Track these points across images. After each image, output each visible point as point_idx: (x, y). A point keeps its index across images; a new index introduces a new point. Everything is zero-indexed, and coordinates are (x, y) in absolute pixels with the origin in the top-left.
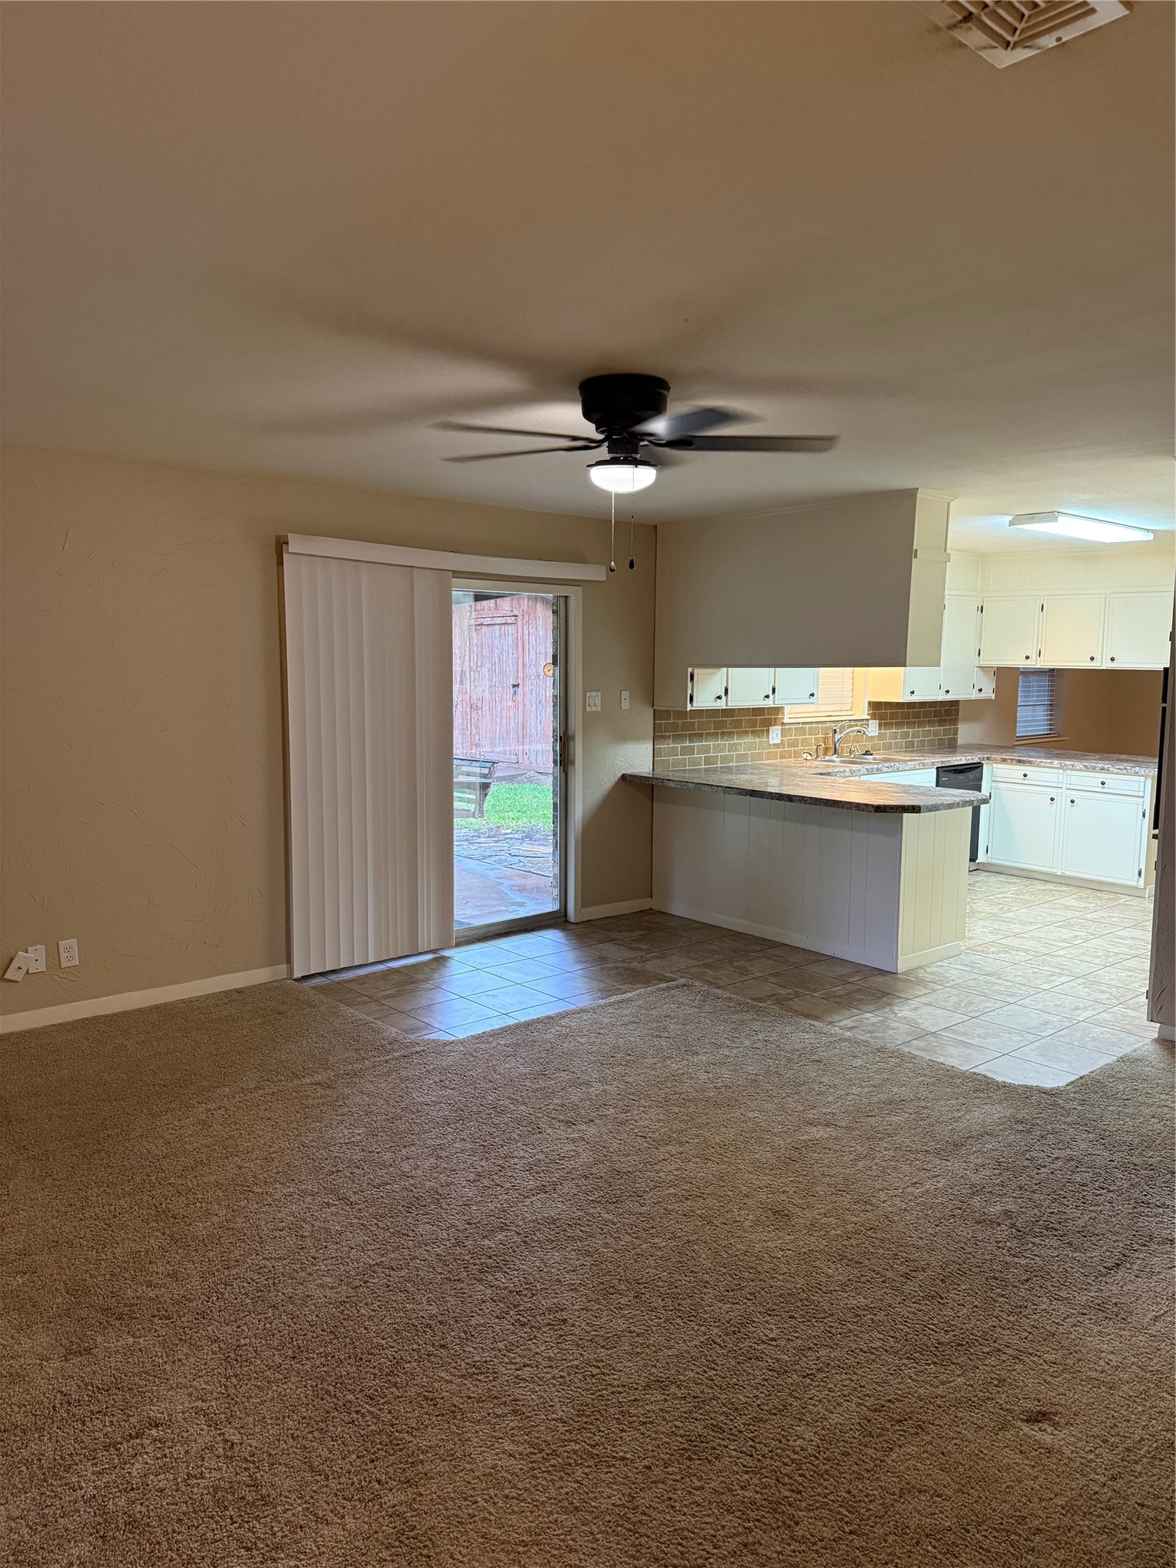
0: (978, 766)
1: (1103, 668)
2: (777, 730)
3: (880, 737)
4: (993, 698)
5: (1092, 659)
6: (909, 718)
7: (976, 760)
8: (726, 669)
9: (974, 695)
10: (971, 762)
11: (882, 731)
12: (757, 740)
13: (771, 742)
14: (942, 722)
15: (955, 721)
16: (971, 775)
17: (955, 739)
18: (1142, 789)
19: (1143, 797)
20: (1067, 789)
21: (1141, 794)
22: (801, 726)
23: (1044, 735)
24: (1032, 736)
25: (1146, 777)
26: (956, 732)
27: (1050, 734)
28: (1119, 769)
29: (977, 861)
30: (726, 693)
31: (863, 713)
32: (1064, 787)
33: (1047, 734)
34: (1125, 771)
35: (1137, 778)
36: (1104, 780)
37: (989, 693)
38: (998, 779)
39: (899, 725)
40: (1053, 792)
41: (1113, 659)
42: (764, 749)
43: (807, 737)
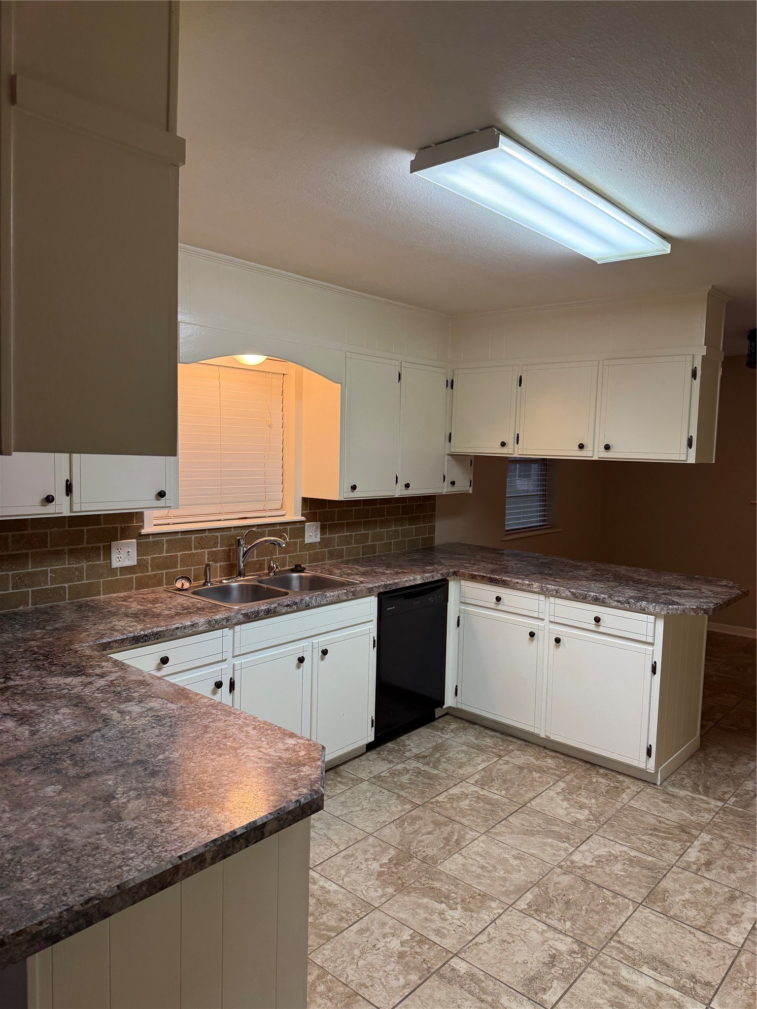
0: (441, 587)
1: (595, 458)
2: (129, 545)
3: (323, 542)
4: (471, 492)
5: (581, 446)
6: (367, 517)
7: (438, 577)
8: (67, 455)
9: (445, 489)
10: (431, 580)
11: (327, 536)
12: (84, 564)
13: (116, 564)
14: (413, 520)
15: (431, 518)
16: (431, 598)
17: (432, 539)
18: (651, 633)
19: (652, 644)
20: (551, 622)
21: (650, 640)
22: (180, 536)
23: (537, 526)
24: (523, 528)
25: (657, 616)
26: (432, 530)
27: (543, 525)
28: (618, 601)
29: (445, 707)
30: (69, 489)
31: (294, 514)
32: (547, 619)
33: (540, 526)
34: (627, 606)
35: (644, 617)
36: (599, 615)
37: (464, 485)
38: (468, 601)
39: (351, 526)
40: (534, 625)
41: (607, 447)
42: (101, 576)
43: (194, 551)
